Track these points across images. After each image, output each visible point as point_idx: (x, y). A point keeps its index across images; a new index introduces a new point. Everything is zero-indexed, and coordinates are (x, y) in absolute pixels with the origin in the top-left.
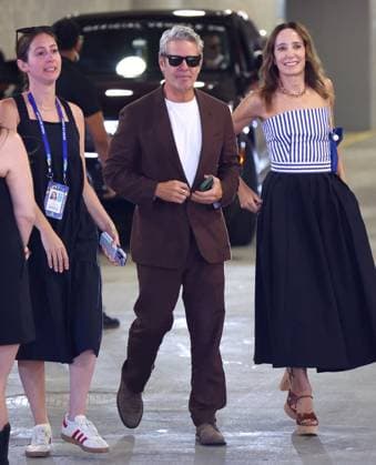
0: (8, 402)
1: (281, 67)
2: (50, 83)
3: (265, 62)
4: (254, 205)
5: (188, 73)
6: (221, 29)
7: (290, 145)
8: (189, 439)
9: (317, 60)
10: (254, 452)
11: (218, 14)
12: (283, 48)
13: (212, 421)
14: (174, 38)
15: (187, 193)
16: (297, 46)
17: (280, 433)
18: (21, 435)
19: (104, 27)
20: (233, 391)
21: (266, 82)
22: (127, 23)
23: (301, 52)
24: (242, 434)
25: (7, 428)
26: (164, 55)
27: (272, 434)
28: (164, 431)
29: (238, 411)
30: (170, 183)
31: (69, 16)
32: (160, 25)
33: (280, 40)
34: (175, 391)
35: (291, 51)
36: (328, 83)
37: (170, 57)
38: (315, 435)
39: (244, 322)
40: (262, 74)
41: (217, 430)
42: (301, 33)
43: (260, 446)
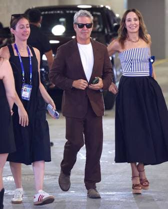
0: (4, 179)
1: (128, 29)
2: (24, 40)
3: (121, 27)
4: (115, 91)
5: (87, 31)
6: (99, 14)
7: (132, 64)
8: (85, 195)
9: (144, 26)
10: (113, 201)
11: (98, 7)
12: (129, 21)
13: (95, 188)
14: (80, 16)
15: (87, 85)
16: (135, 20)
17: (125, 193)
18: (9, 194)
19: (46, 13)
20: (104, 174)
21: (121, 36)
22: (57, 11)
23: (137, 22)
24: (108, 193)
25: (3, 190)
26: (76, 24)
27: (121, 193)
28: (73, 192)
29: (106, 183)
30: (79, 80)
31: (31, 8)
32: (71, 12)
33: (128, 17)
34: (78, 174)
35: (133, 22)
36: (148, 36)
37: (78, 24)
38: (140, 194)
39: (109, 144)
40: (120, 32)
41: (97, 192)
42: (137, 14)
43: (116, 199)
